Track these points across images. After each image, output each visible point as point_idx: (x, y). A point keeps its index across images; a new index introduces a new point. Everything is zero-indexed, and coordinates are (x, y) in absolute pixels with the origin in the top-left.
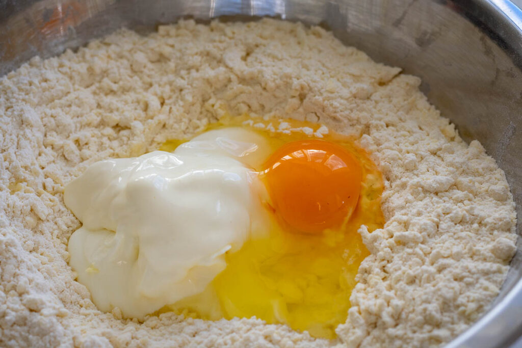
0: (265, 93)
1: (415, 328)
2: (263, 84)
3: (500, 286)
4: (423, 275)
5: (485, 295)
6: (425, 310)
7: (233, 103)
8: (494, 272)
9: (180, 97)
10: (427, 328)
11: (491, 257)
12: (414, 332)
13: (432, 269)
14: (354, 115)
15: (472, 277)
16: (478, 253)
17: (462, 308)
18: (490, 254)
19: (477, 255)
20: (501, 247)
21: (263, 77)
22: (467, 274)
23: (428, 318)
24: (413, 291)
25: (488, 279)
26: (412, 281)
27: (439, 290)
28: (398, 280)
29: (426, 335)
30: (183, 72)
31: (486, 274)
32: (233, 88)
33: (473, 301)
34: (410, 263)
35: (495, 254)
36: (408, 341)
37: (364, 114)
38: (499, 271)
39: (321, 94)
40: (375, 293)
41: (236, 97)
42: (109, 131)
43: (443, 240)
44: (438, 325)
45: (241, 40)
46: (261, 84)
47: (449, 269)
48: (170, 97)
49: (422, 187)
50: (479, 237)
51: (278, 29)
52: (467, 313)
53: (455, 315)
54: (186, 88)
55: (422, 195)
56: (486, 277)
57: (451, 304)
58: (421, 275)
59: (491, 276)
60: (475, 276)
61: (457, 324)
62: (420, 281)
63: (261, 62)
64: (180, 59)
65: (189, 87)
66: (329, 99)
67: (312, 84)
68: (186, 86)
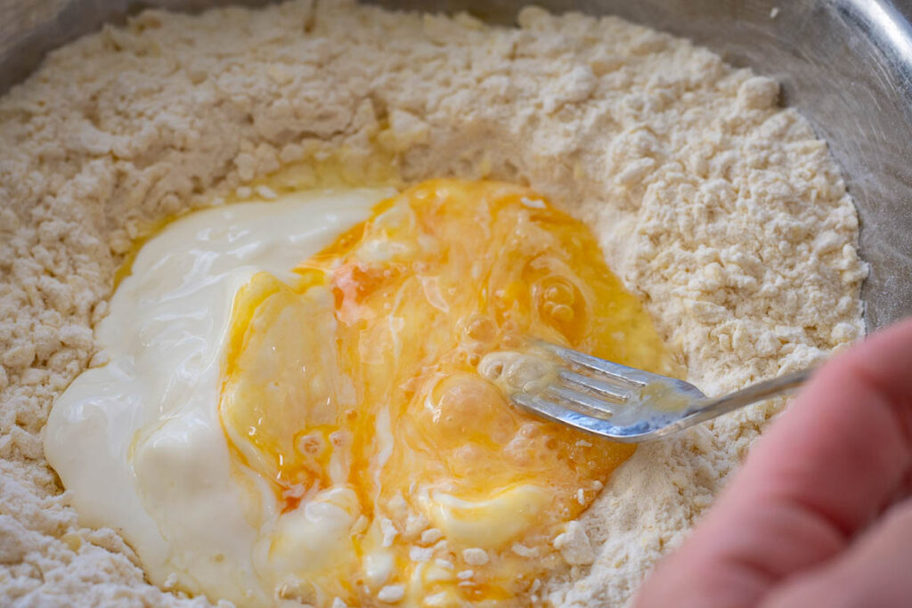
0: (189, 156)
1: (788, 261)
2: (179, 144)
3: (815, 136)
4: (719, 197)
5: (815, 158)
6: (778, 230)
7: (151, 204)
8: (788, 126)
9: (70, 250)
10: (803, 247)
11: (758, 115)
12: (792, 267)
13: (715, 181)
14: (344, 93)
15: (773, 152)
16: (739, 122)
17: (813, 194)
18: (753, 113)
19: (740, 125)
20: (760, 93)
21: (172, 131)
22: (764, 154)
23: (790, 236)
24: (730, 223)
25: (791, 140)
26: (711, 214)
27: (762, 195)
28: (691, 229)
29: (812, 259)
30: (38, 211)
31: (780, 136)
32: (138, 182)
33: (813, 176)
34: (679, 197)
35: (757, 108)
36: (798, 282)
37: (354, 82)
38: (791, 121)
39: (278, 96)
40: (682, 267)
41: (149, 192)
42: (36, 374)
43: (678, 141)
44: (809, 236)
45: (64, 106)
46: (173, 147)
47: (739, 164)
48: (56, 262)
49: (568, 102)
50: (708, 105)
51: (86, 55)
52: (824, 194)
53: (813, 207)
54: (71, 230)
55: (579, 113)
56: (786, 139)
57: (796, 199)
58: (716, 198)
59: (789, 133)
60: (775, 147)
61: (826, 216)
62: (722, 206)
63: (140, 115)
64: (11, 196)
65: (73, 224)
66: (293, 95)
67: (252, 92)
68: (69, 226)
